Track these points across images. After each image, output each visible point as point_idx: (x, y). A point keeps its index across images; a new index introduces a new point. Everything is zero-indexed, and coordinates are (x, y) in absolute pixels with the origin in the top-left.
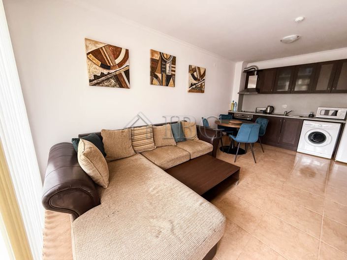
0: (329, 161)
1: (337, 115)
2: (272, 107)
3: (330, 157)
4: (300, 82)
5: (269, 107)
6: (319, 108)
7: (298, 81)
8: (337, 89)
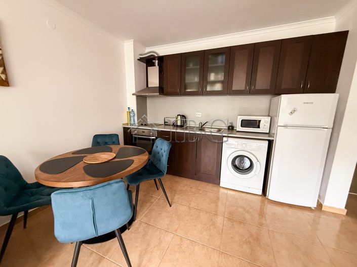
0: (260, 198)
1: (260, 126)
2: (183, 116)
3: (260, 192)
4: (212, 77)
5: (179, 117)
6: (239, 117)
7: (210, 76)
8: (257, 88)
